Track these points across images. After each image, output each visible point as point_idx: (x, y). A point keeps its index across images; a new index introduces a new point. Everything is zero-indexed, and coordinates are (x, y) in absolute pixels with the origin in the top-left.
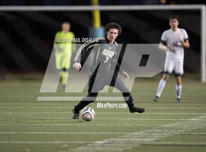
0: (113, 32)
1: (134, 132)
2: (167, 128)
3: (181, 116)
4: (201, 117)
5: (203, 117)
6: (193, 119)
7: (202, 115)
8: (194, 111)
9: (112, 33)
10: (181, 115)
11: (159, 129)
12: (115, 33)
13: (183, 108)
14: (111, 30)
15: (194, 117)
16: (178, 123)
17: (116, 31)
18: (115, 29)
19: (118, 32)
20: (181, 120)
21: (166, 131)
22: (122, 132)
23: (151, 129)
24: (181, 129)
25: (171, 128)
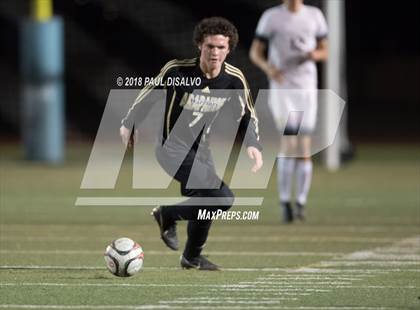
0: (214, 43)
1: (144, 304)
2: (232, 294)
3: (270, 260)
4: (326, 264)
5: (331, 264)
6: (302, 269)
7: (328, 259)
8: (306, 246)
9: (211, 47)
10: (269, 257)
11: (211, 296)
12: (221, 47)
13: (276, 239)
14: (209, 40)
15: (305, 262)
16: (261, 280)
17: (222, 40)
18: (221, 36)
19: (230, 42)
20: (270, 273)
21: (230, 300)
22: (110, 303)
23: (189, 296)
24: (271, 296)
25: (242, 294)
